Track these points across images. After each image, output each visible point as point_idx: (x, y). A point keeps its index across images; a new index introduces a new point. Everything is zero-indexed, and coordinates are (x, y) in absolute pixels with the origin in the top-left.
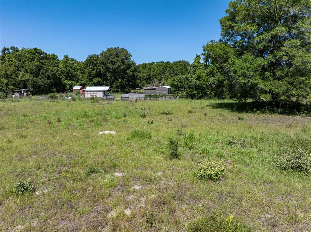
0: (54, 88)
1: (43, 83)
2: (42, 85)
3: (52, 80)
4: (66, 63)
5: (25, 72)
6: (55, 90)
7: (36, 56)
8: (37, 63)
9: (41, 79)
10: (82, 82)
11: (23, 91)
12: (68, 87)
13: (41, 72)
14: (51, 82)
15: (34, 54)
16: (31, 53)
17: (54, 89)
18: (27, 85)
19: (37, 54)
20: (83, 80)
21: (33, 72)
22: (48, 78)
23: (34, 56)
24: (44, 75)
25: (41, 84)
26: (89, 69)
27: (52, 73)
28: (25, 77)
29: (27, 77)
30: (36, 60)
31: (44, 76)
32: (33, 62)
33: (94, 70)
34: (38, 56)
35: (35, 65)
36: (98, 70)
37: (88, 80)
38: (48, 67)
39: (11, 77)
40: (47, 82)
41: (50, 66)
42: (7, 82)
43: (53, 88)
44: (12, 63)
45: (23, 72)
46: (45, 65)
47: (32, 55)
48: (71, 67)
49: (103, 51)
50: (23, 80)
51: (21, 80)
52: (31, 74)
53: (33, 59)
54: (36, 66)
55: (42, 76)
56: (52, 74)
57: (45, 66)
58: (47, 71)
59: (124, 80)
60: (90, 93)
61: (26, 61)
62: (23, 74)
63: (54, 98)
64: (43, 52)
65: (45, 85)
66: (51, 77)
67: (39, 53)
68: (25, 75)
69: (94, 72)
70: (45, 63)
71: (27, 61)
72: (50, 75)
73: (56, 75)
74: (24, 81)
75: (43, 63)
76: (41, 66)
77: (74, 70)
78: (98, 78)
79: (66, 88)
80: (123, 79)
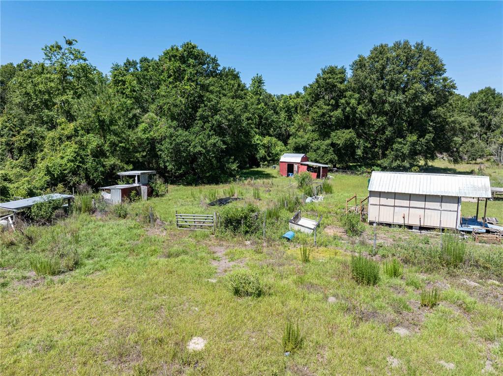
0: (235, 160)
1: (202, 147)
2: (200, 153)
3: (228, 138)
4: (257, 94)
5: (157, 115)
6: (234, 166)
7: (189, 66)
8: (191, 86)
9: (197, 133)
10: (299, 140)
11: (138, 176)
12: (262, 152)
13: (198, 114)
14: (224, 143)
15: (183, 60)
16: (176, 56)
17: (233, 163)
18: (159, 153)
19: (191, 61)
20: (302, 137)
21: (179, 115)
22: (219, 130)
23: (183, 66)
24: (208, 122)
25: (197, 150)
26: (322, 107)
27: (229, 117)
28: (155, 128)
29: (162, 130)
30: (186, 77)
31: (207, 125)
32: (178, 83)
33: (336, 107)
34: (194, 66)
35: (183, 94)
36: (348, 109)
37: (316, 136)
38: (220, 98)
39: (113, 128)
40: (214, 145)
41: (225, 95)
42: (98, 146)
43: (231, 160)
44: (124, 89)
45: (153, 115)
46: (212, 92)
47: (177, 64)
48: (266, 104)
49: (360, 56)
50: (147, 138)
51: (144, 136)
52: (173, 118)
53: (178, 76)
54: (186, 96)
55: (202, 127)
56: (229, 120)
57: (211, 96)
58: (215, 110)
59: (427, 137)
60: (391, 202)
61: (162, 82)
62: (152, 119)
63: (243, 228)
64: (209, 56)
65: (209, 151)
66: (225, 129)
67: (196, 58)
68: (155, 122)
69: (338, 113)
70: (211, 88)
71: (165, 81)
72: (225, 123)
73: (240, 122)
74: (152, 142)
75: (204, 87)
76: (201, 97)
77: (272, 111)
78: (347, 131)
79: (258, 156)
80: (422, 135)
